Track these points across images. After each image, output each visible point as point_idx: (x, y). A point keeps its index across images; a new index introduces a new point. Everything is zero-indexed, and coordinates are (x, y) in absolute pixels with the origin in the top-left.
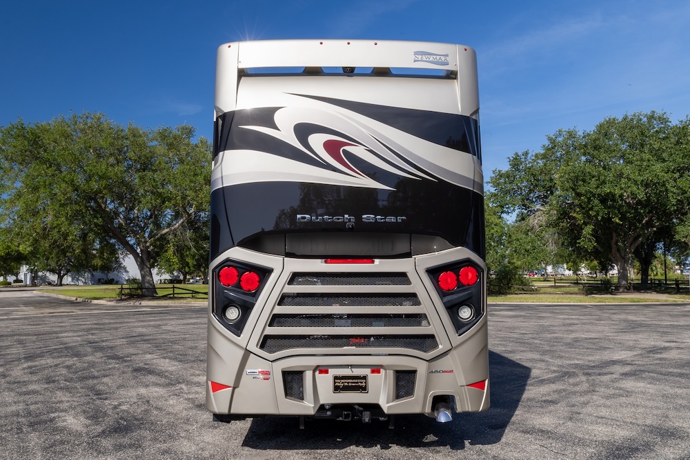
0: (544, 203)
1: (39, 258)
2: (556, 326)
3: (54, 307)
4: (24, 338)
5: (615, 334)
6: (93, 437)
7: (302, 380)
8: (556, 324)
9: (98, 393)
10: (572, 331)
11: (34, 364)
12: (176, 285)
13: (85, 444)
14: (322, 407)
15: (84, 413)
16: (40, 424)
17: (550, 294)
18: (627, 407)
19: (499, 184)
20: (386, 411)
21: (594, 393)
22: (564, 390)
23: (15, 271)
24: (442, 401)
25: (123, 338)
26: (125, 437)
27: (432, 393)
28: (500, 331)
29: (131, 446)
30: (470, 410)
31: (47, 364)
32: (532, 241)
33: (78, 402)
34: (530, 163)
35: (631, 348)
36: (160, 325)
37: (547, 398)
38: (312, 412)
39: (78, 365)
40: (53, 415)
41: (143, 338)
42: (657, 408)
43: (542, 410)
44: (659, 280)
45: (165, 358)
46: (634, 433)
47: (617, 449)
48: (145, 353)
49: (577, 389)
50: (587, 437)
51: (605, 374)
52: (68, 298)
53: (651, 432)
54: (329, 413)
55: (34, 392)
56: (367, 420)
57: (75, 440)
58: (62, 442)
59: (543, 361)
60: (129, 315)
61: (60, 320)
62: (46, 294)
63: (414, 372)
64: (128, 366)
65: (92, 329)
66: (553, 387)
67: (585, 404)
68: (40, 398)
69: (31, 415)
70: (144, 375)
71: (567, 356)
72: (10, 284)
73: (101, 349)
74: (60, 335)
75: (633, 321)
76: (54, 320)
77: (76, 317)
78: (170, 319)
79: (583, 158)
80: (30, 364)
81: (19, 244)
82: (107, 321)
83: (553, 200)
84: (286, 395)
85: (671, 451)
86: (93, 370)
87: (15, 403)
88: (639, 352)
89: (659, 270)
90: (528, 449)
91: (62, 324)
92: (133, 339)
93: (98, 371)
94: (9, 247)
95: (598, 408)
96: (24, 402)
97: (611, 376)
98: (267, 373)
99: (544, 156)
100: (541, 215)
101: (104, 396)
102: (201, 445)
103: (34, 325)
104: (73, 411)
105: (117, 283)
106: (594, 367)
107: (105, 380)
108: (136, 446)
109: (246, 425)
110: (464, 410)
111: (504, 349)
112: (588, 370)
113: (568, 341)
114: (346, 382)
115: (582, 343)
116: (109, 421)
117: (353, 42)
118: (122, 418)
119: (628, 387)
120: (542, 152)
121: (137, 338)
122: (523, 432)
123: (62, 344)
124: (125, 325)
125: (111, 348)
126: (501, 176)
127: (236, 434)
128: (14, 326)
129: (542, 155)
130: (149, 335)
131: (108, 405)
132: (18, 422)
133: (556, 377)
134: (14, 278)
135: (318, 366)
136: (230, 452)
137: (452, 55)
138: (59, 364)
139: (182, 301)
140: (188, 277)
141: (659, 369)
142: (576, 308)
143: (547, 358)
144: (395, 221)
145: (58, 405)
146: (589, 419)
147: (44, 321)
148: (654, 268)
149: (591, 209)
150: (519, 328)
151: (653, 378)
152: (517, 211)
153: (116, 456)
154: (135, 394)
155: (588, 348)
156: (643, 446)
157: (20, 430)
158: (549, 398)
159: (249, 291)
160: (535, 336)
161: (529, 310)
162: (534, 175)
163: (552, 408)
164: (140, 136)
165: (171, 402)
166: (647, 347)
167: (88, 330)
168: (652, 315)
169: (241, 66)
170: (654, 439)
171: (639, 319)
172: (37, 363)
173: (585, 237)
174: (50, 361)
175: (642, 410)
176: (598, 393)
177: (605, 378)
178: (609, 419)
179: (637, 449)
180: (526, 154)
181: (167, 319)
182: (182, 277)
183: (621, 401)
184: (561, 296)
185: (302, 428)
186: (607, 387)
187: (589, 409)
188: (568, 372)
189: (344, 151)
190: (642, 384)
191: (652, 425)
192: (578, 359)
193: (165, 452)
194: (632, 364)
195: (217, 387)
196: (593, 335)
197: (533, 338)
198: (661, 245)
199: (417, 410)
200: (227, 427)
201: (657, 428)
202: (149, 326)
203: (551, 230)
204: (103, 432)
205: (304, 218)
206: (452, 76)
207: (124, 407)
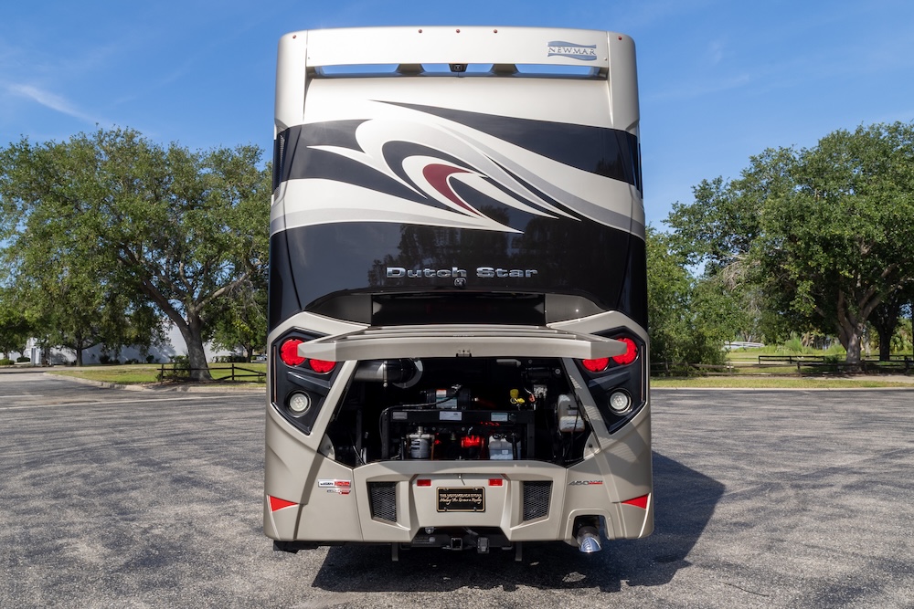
0: (744, 250)
1: (51, 329)
2: (757, 420)
3: (71, 395)
4: (28, 436)
5: (839, 431)
6: (113, 572)
7: (394, 494)
8: (756, 417)
9: (123, 512)
10: (780, 428)
11: (38, 472)
12: (236, 365)
13: (101, 581)
14: (422, 532)
15: (102, 539)
16: (41, 553)
17: (752, 375)
18: (849, 531)
19: (681, 224)
20: (510, 537)
21: (804, 513)
22: (763, 509)
23: (20, 346)
24: (587, 523)
25: (161, 437)
26: (155, 572)
27: (573, 513)
28: (680, 427)
29: (163, 584)
30: (626, 536)
31: (56, 472)
32: (727, 303)
33: (95, 524)
34: (723, 194)
35: (860, 451)
36: (212, 419)
37: (739, 519)
38: (408, 538)
39: (99, 473)
40: (60, 542)
41: (188, 437)
42: (892, 533)
43: (730, 536)
44: (906, 357)
45: (217, 464)
46: (857, 568)
47: (831, 591)
48: (190, 457)
49: (782, 506)
50: (790, 573)
51: (822, 486)
52: (90, 382)
53: (881, 567)
54: (432, 540)
55: (37, 510)
56: (483, 549)
57: (87, 576)
58: (70, 579)
59: (737, 468)
60: (172, 405)
61: (77, 412)
62: (60, 377)
63: (549, 484)
64: (166, 475)
65: (120, 425)
66: (749, 504)
67: (791, 528)
68: (44, 518)
69: (30, 541)
70: (187, 487)
71: (770, 461)
72: (12, 363)
73: (131, 452)
74: (75, 433)
75: (865, 413)
76: (69, 412)
77: (100, 409)
78: (227, 411)
79: (799, 188)
80: (33, 472)
81: (24, 309)
82: (141, 414)
83: (756, 245)
84: (373, 514)
85: (907, 592)
86: (118, 480)
87: (10, 525)
88: (871, 456)
89: (905, 342)
90: (708, 590)
91: (80, 418)
92: (175, 439)
93: (124, 482)
94: (10, 313)
95: (809, 534)
96: (22, 523)
97: (829, 489)
98: (347, 485)
99: (744, 185)
100: (739, 267)
101: (131, 516)
102: (259, 583)
103: (42, 419)
104: (88, 537)
105: (157, 362)
106: (806, 476)
107: (133, 494)
108: (170, 584)
109: (320, 556)
110: (618, 536)
111: (682, 452)
112: (797, 481)
113: (774, 440)
114: (455, 498)
115: (792, 444)
116: (136, 550)
117: (463, 30)
118: (153, 546)
119: (852, 504)
120: (741, 179)
121: (180, 437)
122: (702, 566)
123: (79, 445)
124: (166, 418)
125: (145, 450)
126: (684, 212)
127: (307, 568)
128: (14, 420)
129: (741, 183)
130: (197, 433)
131: (135, 527)
132: (13, 552)
133: (753, 491)
134: (18, 355)
135: (416, 476)
136: (298, 592)
137: (602, 46)
138: (73, 472)
139: (244, 386)
140: (254, 353)
141: (897, 479)
142: (787, 395)
143: (742, 464)
144: (522, 275)
145: (67, 528)
146: (795, 549)
147: (55, 414)
148: (898, 339)
149: (810, 258)
150: (705, 423)
151: (888, 492)
152: (706, 261)
153: (141, 598)
154: (173, 513)
155: (800, 451)
156: (868, 585)
157: (14, 562)
158: (742, 520)
159: (322, 372)
160: (728, 433)
161: (721, 398)
162: (729, 211)
163: (744, 533)
164: (187, 161)
165: (221, 525)
166: (883, 449)
167: (114, 426)
168: (892, 404)
169: (310, 64)
170: (884, 576)
171: (874, 410)
172: (43, 471)
173: (801, 298)
174: (60, 468)
175: (870, 537)
176: (811, 513)
177: (821, 492)
178: (823, 548)
179: (860, 589)
180: (719, 181)
181: (222, 411)
182: (245, 354)
183: (842, 524)
184: (767, 378)
185: (395, 559)
186: (824, 504)
187: (796, 535)
188: (770, 484)
189: (451, 179)
190: (872, 501)
191: (883, 557)
192: (785, 466)
193: (209, 592)
194: (860, 473)
195: (278, 503)
196: (808, 433)
197: (723, 437)
198: (908, 307)
199: (552, 535)
200: (295, 559)
201: (890, 561)
202: (198, 420)
203: (754, 287)
204: (127, 565)
205: (398, 272)
206: (601, 75)
207: (156, 532)
